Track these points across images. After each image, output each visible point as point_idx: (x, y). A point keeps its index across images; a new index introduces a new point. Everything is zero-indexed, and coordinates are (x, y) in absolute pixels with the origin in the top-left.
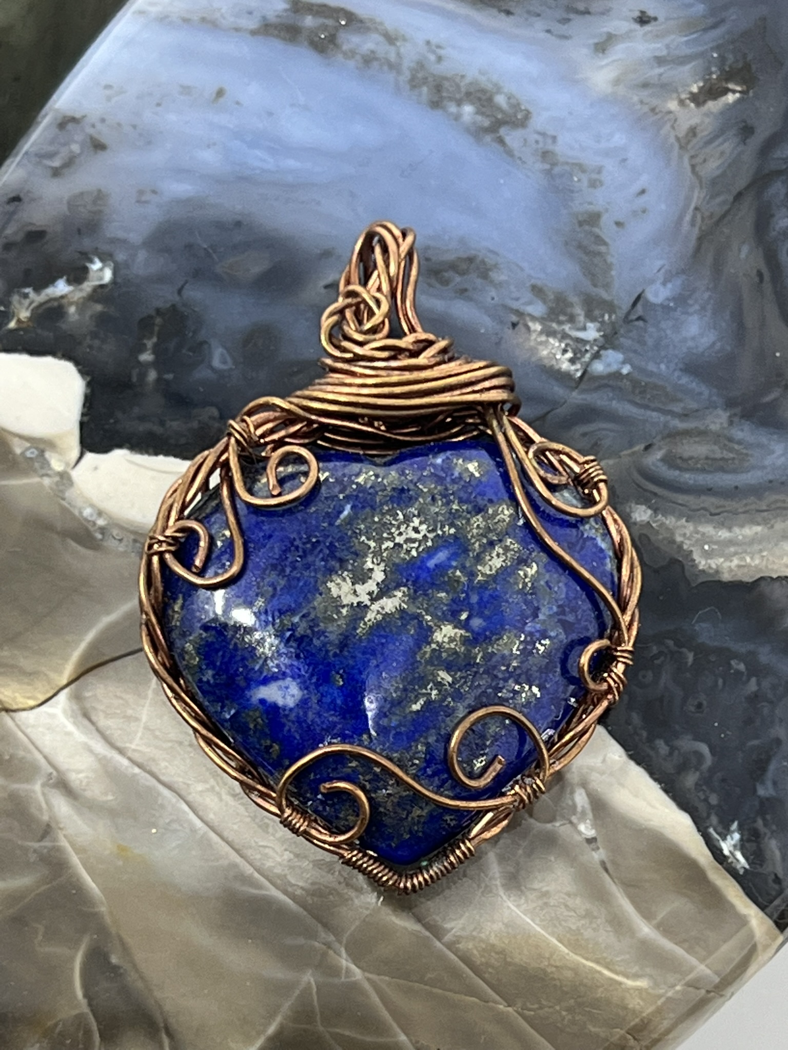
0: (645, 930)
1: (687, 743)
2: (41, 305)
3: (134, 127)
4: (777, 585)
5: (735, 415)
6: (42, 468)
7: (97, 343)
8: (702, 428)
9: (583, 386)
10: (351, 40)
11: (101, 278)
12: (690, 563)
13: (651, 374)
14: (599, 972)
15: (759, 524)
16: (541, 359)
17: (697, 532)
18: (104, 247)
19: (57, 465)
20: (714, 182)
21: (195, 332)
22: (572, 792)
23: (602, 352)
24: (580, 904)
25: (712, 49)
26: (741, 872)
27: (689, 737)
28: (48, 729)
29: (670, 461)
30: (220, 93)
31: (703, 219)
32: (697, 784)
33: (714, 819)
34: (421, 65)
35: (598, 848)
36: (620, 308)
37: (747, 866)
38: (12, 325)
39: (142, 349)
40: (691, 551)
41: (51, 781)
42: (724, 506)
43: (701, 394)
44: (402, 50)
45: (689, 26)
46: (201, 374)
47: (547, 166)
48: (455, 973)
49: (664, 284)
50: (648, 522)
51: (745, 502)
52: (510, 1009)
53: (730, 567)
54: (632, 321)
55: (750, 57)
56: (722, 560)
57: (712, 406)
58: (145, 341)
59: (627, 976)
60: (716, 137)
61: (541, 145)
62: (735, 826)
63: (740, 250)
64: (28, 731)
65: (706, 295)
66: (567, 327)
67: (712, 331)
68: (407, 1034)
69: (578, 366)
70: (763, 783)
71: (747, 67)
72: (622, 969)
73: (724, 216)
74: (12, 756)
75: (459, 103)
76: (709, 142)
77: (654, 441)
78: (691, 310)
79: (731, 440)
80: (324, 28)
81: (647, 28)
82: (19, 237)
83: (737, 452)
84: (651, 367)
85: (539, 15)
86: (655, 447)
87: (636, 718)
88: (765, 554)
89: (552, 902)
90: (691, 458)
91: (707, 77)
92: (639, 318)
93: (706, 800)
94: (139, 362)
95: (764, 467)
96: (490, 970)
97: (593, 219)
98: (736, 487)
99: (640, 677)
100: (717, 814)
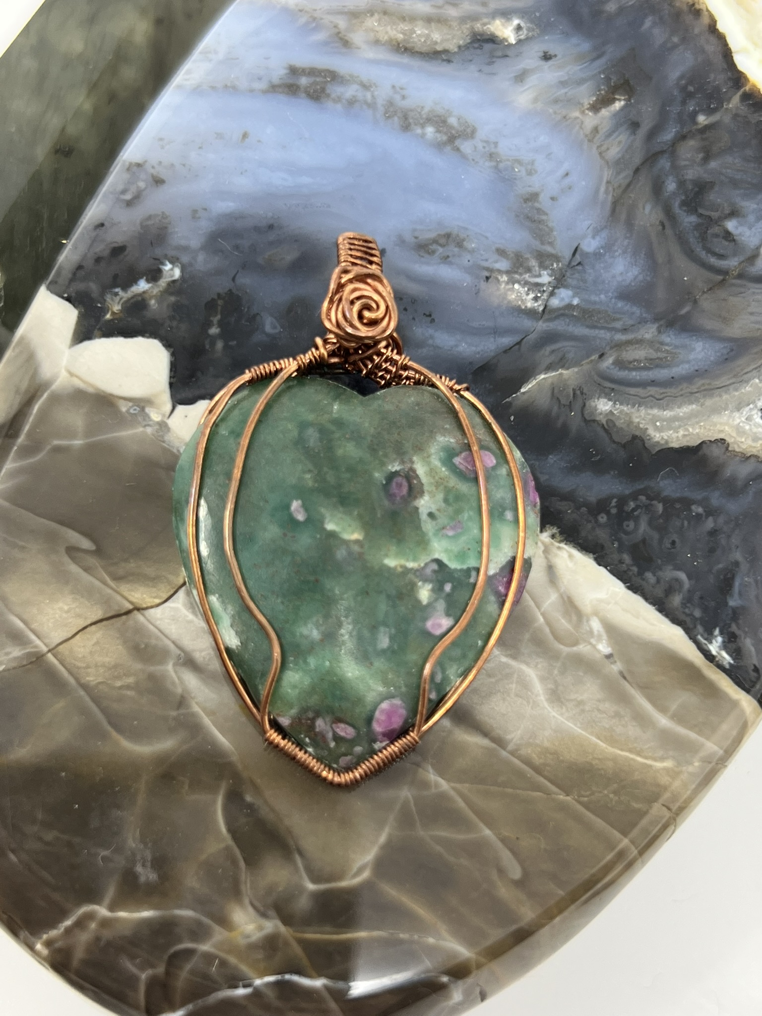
0: (663, 721)
1: (669, 573)
2: (129, 300)
3: (184, 165)
4: (714, 445)
5: (661, 325)
6: (144, 420)
7: (175, 324)
8: (640, 337)
9: (546, 316)
10: (336, 90)
11: (172, 276)
12: (648, 438)
13: (595, 303)
14: (633, 759)
15: (693, 403)
16: (509, 302)
17: (649, 414)
18: (171, 253)
19: (155, 417)
20: (618, 162)
21: (249, 308)
22: (588, 621)
23: (556, 291)
24: (609, 707)
25: (600, 73)
26: (727, 667)
27: (671, 567)
28: (173, 620)
29: (620, 364)
30: (245, 136)
31: (614, 190)
32: (682, 603)
33: (700, 628)
34: (390, 103)
35: (615, 662)
36: (564, 258)
37: (732, 662)
38: (108, 316)
39: (209, 324)
40: (647, 429)
41: (180, 661)
42: (667, 393)
43: (633, 313)
44: (376, 93)
45: (580, 58)
46: (257, 338)
47: (493, 164)
48: (520, 774)
49: (594, 237)
50: (611, 411)
51: (680, 387)
52: (568, 798)
53: (678, 437)
54: (574, 266)
55: (627, 76)
56: (671, 432)
57: (642, 321)
58: (212, 318)
59: (655, 759)
60: (614, 132)
61: (487, 149)
62: (717, 632)
63: (644, 209)
64: (158, 623)
65: (626, 242)
66: (527, 276)
67: (634, 267)
68: (490, 829)
69: (540, 302)
70: (732, 596)
71: (627, 82)
72: (650, 754)
73: (629, 185)
74: (147, 646)
75: (423, 126)
76: (609, 135)
77: (606, 351)
78: (617, 254)
79: (662, 343)
80: (315, 83)
81: (550, 63)
82: (106, 253)
83: (667, 352)
84: (594, 298)
85: (471, 61)
86: (608, 355)
87: (627, 558)
88: (702, 424)
89: (587, 708)
90: (635, 360)
91: (598, 93)
92: (579, 264)
93: (691, 615)
94: (209, 336)
95: (688, 362)
96: (548, 768)
97: (533, 197)
98: (673, 378)
99: (625, 527)
100: (701, 624)
